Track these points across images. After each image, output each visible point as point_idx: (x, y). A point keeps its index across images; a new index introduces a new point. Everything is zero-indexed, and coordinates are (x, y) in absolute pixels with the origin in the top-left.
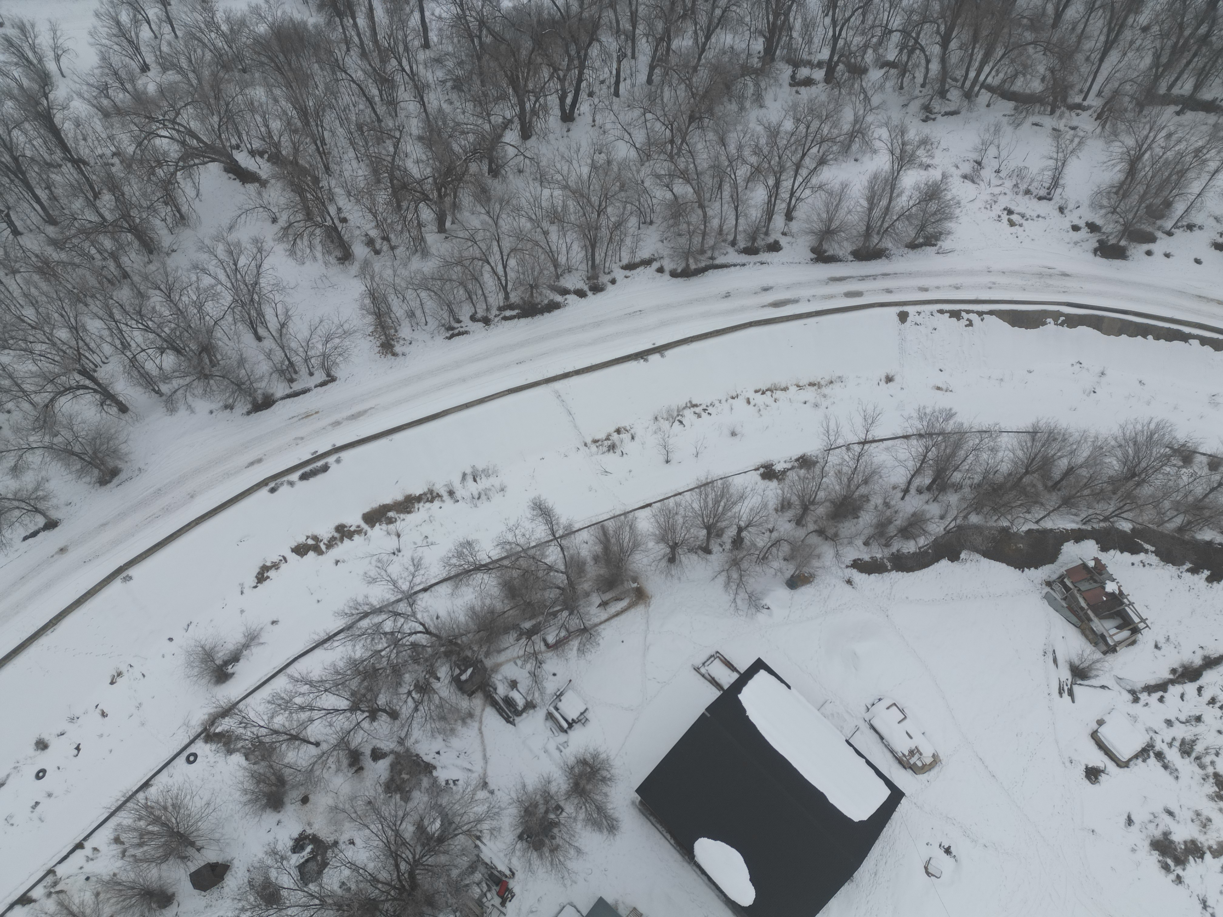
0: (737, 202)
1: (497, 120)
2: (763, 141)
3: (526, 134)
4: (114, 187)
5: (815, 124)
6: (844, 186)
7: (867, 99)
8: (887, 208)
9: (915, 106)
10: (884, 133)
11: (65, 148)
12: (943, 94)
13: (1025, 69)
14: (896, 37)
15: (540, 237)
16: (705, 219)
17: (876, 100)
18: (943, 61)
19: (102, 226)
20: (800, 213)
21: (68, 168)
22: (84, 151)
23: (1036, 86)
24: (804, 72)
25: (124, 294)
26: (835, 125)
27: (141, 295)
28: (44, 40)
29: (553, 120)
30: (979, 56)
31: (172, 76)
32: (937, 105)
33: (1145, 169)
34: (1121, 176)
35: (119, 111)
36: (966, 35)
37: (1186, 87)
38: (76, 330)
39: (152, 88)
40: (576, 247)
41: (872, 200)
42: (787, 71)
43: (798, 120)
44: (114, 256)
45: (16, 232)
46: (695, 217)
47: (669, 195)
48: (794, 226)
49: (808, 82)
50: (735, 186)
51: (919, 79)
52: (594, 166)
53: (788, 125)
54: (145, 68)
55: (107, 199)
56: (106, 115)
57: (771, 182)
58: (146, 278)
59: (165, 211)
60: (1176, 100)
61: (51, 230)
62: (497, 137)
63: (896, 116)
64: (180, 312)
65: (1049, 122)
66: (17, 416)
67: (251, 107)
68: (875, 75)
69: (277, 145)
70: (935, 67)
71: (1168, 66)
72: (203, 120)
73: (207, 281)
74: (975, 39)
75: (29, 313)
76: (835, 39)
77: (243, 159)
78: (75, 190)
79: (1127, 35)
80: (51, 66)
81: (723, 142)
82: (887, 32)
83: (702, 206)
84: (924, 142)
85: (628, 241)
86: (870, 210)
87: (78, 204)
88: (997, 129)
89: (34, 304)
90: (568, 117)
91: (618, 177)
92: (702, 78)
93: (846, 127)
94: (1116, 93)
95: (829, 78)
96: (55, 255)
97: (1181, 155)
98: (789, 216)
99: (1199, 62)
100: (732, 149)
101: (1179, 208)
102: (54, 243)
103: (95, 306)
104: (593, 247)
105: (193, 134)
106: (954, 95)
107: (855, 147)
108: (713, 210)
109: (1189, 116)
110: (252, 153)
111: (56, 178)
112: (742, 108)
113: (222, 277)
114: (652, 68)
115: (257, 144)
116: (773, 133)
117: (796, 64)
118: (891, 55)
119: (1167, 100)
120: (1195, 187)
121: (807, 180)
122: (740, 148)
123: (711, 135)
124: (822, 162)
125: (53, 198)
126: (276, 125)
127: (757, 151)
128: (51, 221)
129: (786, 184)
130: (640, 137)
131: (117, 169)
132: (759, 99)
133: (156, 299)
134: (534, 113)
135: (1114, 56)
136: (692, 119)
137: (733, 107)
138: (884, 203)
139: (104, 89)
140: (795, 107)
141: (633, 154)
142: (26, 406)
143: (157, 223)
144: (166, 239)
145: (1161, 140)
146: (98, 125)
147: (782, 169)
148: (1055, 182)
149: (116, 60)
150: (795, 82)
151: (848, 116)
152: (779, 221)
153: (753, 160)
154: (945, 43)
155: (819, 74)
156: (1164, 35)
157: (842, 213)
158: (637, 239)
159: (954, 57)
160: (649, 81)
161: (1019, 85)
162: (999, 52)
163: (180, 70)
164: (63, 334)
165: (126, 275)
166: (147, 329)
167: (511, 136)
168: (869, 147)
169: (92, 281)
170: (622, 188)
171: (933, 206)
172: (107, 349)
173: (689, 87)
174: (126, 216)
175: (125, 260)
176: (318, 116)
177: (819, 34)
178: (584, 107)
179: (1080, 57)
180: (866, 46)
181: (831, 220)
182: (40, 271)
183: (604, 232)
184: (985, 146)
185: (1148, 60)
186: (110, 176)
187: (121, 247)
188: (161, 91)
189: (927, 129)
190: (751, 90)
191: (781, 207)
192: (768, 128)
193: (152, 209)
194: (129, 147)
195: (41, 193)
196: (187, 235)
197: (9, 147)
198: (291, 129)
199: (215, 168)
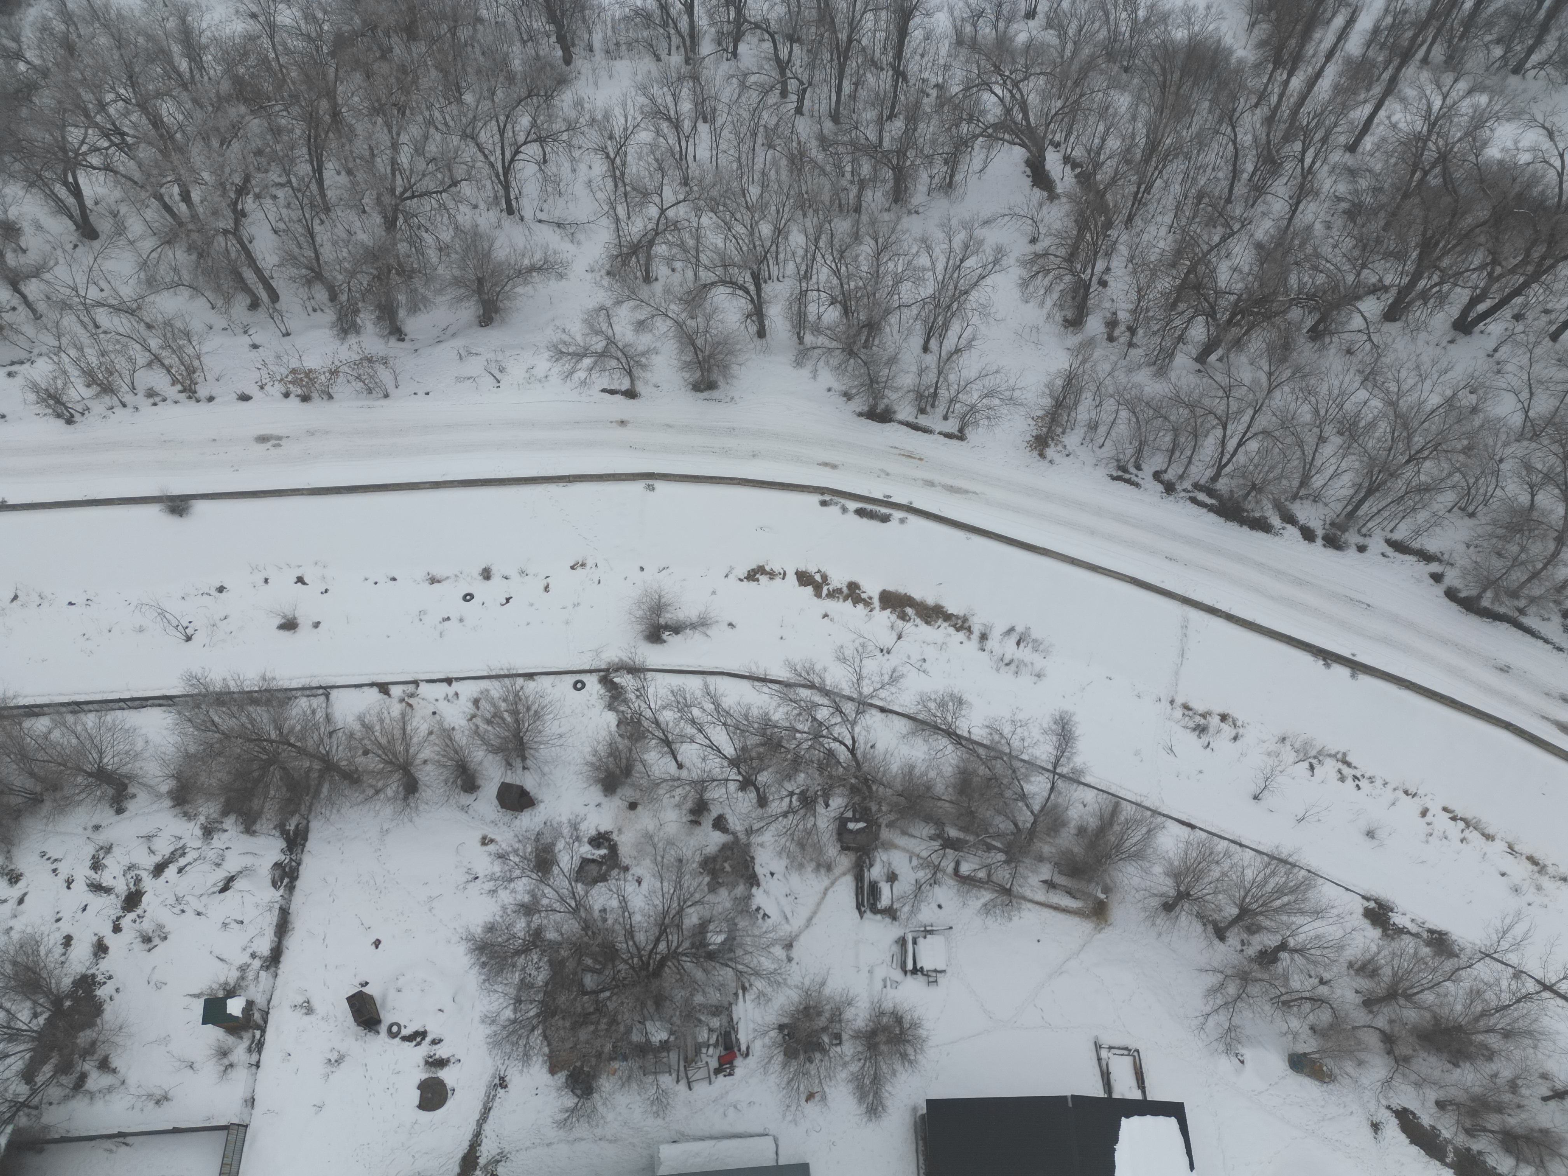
1: (1370, 277)
3: (1391, 315)
4: (913, 117)
11: (899, 55)
15: (1310, 439)
19: (874, 150)
21: (887, 76)
22: (912, 68)
25: (842, 226)
27: (856, 237)
29: (1442, 319)
31: (1051, 37)
35: (974, 45)
38: (779, 232)
39: (1022, 38)
40: (1347, 479)
44: (862, 185)
45: (799, 111)
46: (1539, 549)
47: (1524, 499)
52: (1450, 402)
54: (1031, 14)
55: (898, 125)
56: (960, 42)
58: (873, 222)
59: (940, 168)
61: (828, 125)
62: (1354, 296)
64: (876, 275)
66: (677, 278)
67: (1104, 111)
69: (1098, 166)
72: (1045, 96)
73: (924, 260)
75: (754, 191)
77: (1053, 161)
78: (878, 100)
85: (1422, 516)
87: (870, 115)
89: (764, 186)
90: (1464, 325)
91: (1472, 435)
96: (815, 152)
102: (822, 140)
103: (811, 222)
104: (1370, 492)
105: (1024, 108)
110: (1067, 160)
111: (870, 79)
113: (940, 267)
115: (1078, 153)
125: (853, 97)
126: (1114, 144)
128: (835, 118)
130: (1543, 405)
131: (928, 104)
133: (866, 249)
134: (1424, 296)
139: (977, 15)
141: (1517, 420)
142: (690, 274)
143: (924, 176)
144: (919, 195)
146: (944, 48)
158: (1436, 521)
163: (1063, 35)
164: (766, 229)
165: (858, 210)
166: (837, 273)
167: (1371, 307)
169: (826, 197)
170: (1467, 451)
172: (791, 268)
174: (901, 153)
175: (868, 194)
176: (1166, 159)
178: (1496, 328)
182: (792, 159)
183: (1399, 486)
186: (918, 105)
187: (874, 179)
188: (1029, 46)
193: (929, 159)
194: (955, 89)
195: (847, 87)
196: (940, 206)
197: (854, 26)
198: (1126, 156)
199: (1019, 153)
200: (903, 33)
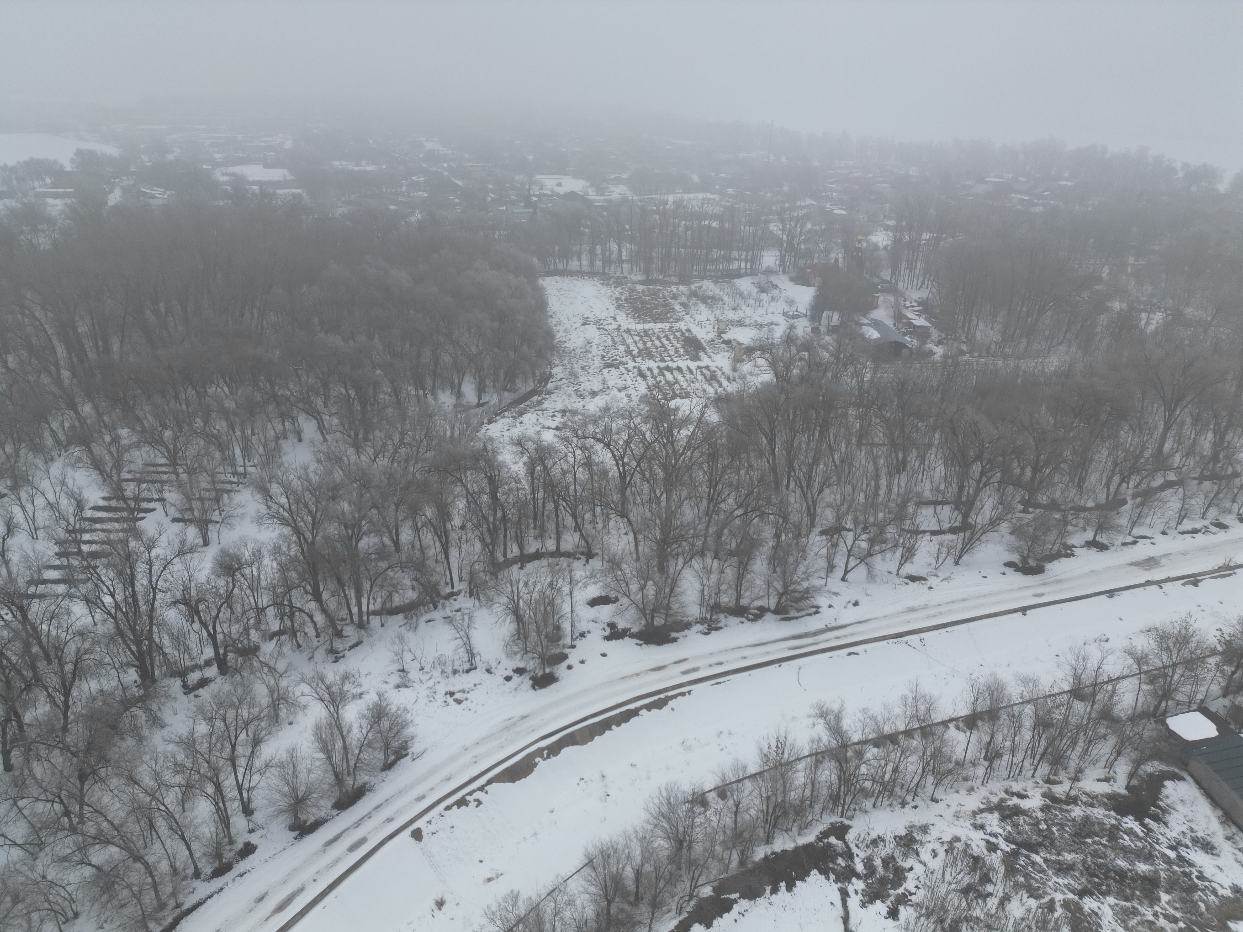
0: (179, 830)
2: (181, 757)
5: (231, 715)
6: (292, 752)
7: (272, 670)
8: (345, 748)
9: (320, 654)
10: (305, 688)
12: (339, 634)
13: (395, 587)
14: (271, 612)
16: (149, 869)
17: (281, 666)
18: (324, 611)
20: (259, 800)
23: (411, 595)
24: (194, 677)
26: (252, 705)
30: (352, 594)
32: (339, 645)
33: (527, 614)
34: (514, 626)
36: (332, 585)
37: (514, 550)
41: (326, 749)
42: (177, 683)
43: (210, 720)
48: (258, 817)
49: (204, 683)
50: (170, 815)
51: (311, 632)
53: (202, 728)
57: (210, 789)
60: (514, 561)
63: (308, 670)
65: (437, 615)
68: (268, 648)
70: (319, 618)
71: (494, 543)
74: (341, 584)
76: (212, 637)
79: (453, 536)
81: (133, 780)
82: (260, 611)
83: (138, 858)
84: (346, 677)
86: (329, 758)
88: (401, 639)
92: (77, 733)
93: (265, 701)
94: (472, 574)
95: (224, 668)
97: (542, 592)
98: (248, 811)
99: (511, 533)
100: (148, 782)
101: (566, 626)
106: (349, 631)
107: (283, 713)
109: (529, 567)
112: (140, 739)
116: (189, 743)
117: (182, 674)
118: (275, 626)
119: (509, 563)
120: (566, 608)
121: (249, 767)
122: (157, 776)
123: (115, 782)
124: (256, 742)
127: (178, 768)
129: (228, 783)
132: (156, 722)
135: (454, 553)
136: (82, 777)
137: (130, 742)
138: (339, 744)
140: (200, 710)
145: (523, 590)
147: (216, 771)
148: (471, 654)
150: (188, 689)
151: (261, 692)
152: (239, 822)
153: (179, 779)
154: (317, 596)
155: (212, 671)
156: (477, 526)
157: (303, 776)
159: (332, 604)
160: (8, 768)
161: (397, 601)
162: (367, 585)
168: (295, 706)
171: (385, 724)
173: (66, 748)
177: (193, 641)
179: (430, 563)
180: (247, 630)
181: (295, 790)
184: (399, 656)
185: (478, 546)
189: (342, 667)
190: (142, 717)
191: (234, 807)
192: (180, 742)
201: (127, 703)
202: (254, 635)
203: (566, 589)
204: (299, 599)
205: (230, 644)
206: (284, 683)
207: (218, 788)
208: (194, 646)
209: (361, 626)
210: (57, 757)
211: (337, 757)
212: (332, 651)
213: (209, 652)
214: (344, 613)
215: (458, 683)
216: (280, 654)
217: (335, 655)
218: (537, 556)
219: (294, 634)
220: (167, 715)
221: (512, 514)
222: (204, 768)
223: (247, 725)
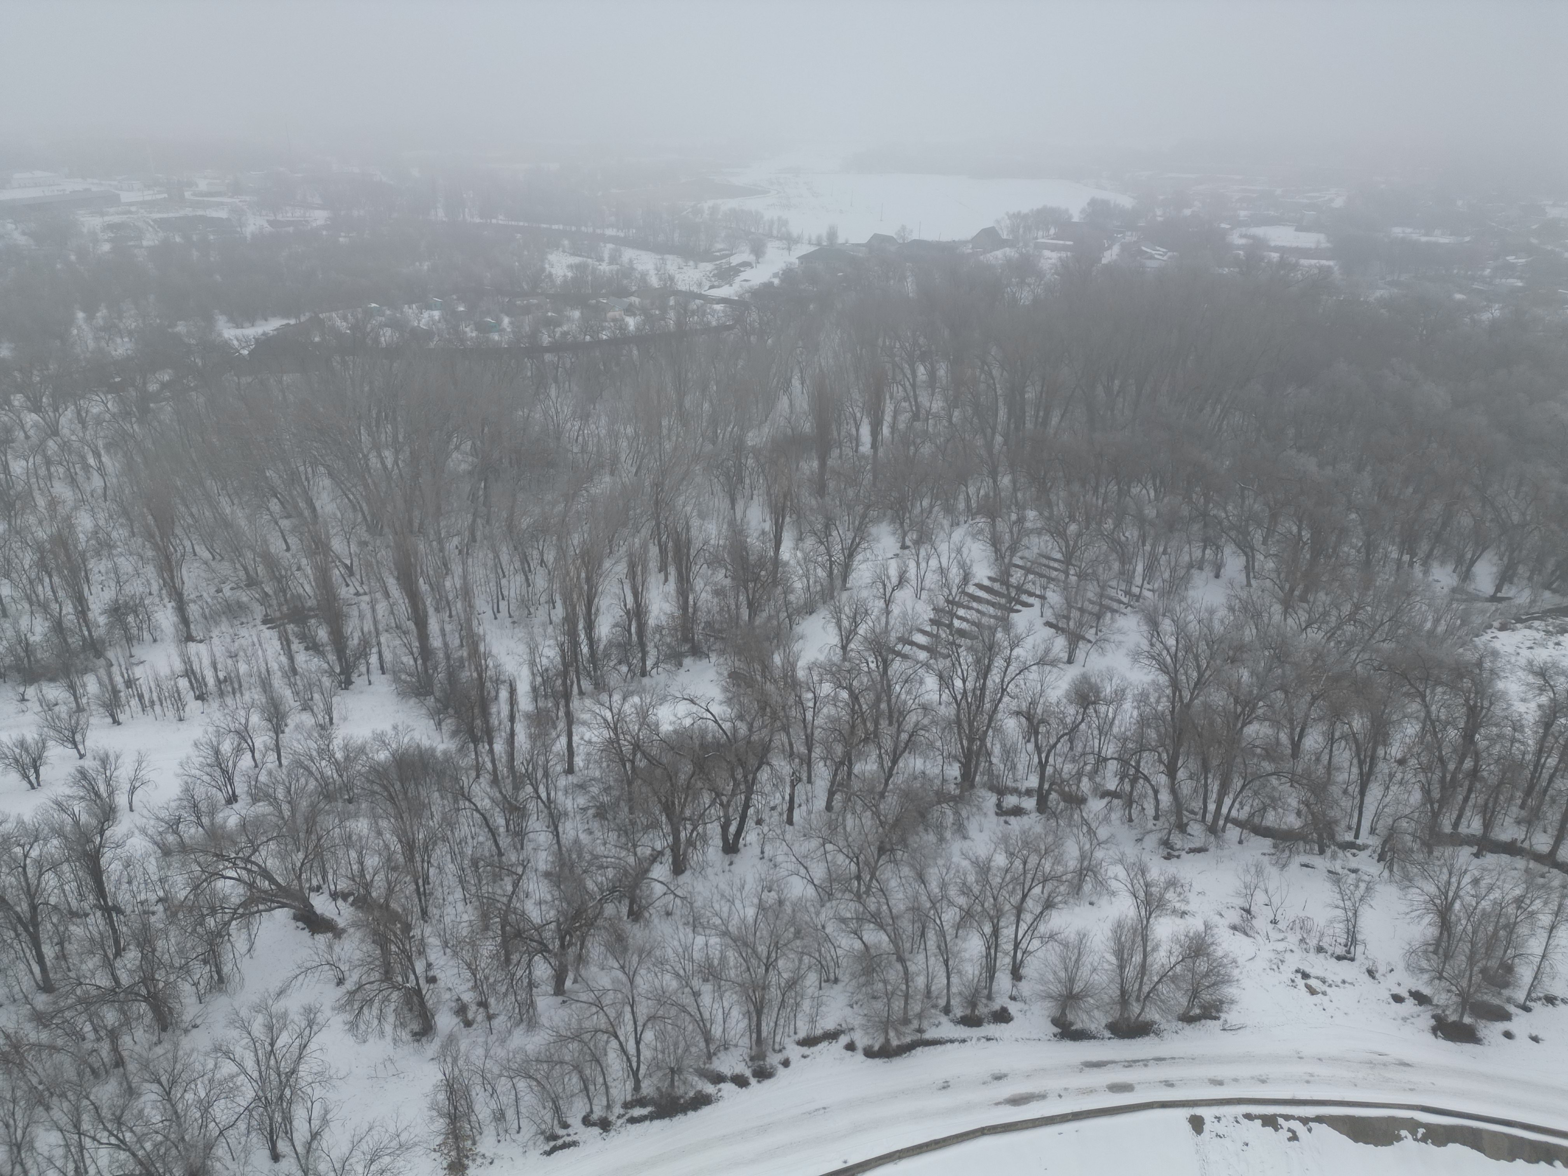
0: (946, 954)
1: (644, 851)
2: (971, 878)
3: (678, 868)
4: (146, 940)
5: (1033, 860)
6: (1082, 937)
7: (1092, 833)
8: (1143, 966)
9: (1151, 841)
10: (1119, 871)
11: (101, 893)
12: (1182, 828)
13: (1274, 802)
14: (1113, 766)
15: (687, 1000)
16: (907, 977)
17: (1103, 833)
18: (1174, 791)
19: (112, 993)
20: (1030, 969)
21: (96, 921)
22: (123, 897)
23: (1292, 821)
24: (1011, 801)
25: (107, 1091)
26: (1058, 861)
27: (131, 1092)
28: (123, 773)
29: (713, 851)
30: (1215, 787)
31: (262, 808)
32: (1177, 840)
33: (1462, 925)
34: (1432, 932)
35: (184, 848)
36: (1194, 765)
37: (1474, 825)
39: (233, 822)
40: (736, 1014)
41: (1121, 956)
42: (992, 799)
43: (1011, 855)
44: (113, 1035)
46: (894, 974)
47: (858, 945)
48: (1025, 987)
49: (1018, 811)
50: (942, 933)
51: (1150, 811)
52: (761, 907)
53: (1000, 860)
54: (232, 799)
55: (132, 956)
56: (166, 852)
57: (988, 929)
58: (145, 1065)
59: (201, 972)
60: (1469, 840)
61: (41, 1001)
62: (642, 872)
63: (1131, 852)
64: (175, 1117)
65: (1321, 863)
67: (348, 841)
68: (1096, 805)
69: (368, 886)
70: (1165, 798)
71: (1443, 801)
72: (283, 856)
73: (228, 1068)
74: (1206, 768)
76: (1042, 766)
77: (321, 904)
78: (94, 945)
79: (1383, 768)
80: (121, 800)
81: (921, 878)
82: (1101, 760)
83: (901, 960)
84: (1172, 883)
85: (806, 1005)
86: (1121, 967)
87: (92, 963)
88: (1259, 871)
90: (731, 848)
91: (792, 921)
92: (890, 804)
93: (1073, 864)
94: (1393, 831)
95: (1042, 806)
96: (33, 1034)
97: (1499, 905)
98: (1016, 975)
99: (1477, 800)
100: (934, 887)
101: (1525, 974)
102: (40, 1019)
104: (759, 1013)
105: (266, 874)
106: (1195, 828)
107: (1087, 887)
108: (918, 962)
109: (1490, 859)
110: (334, 896)
111: (76, 930)
112: (942, 839)
113: (250, 1064)
114: (831, 794)
115: (343, 885)
116: (983, 869)
117: (1001, 791)
118: (1112, 784)
119: (1457, 840)
120: (1535, 946)
121: (1033, 927)
122: (943, 886)
123: (906, 871)
124: (1049, 905)
125: (62, 956)
126: (372, 861)
127: (965, 890)
128: (47, 987)
129: (1007, 932)
130: (819, 872)
131: (158, 920)
132: (960, 829)
133: (149, 1097)
134: (690, 843)
135: (1375, 791)
136: (881, 850)
137: (932, 838)
138: (1137, 959)
139: (174, 825)
140: (1005, 839)
141: (811, 892)
143: (186, 988)
144: (190, 1010)
145: (1468, 889)
146: (152, 867)
147: (1000, 914)
148: (1352, 938)
149: (200, 792)
150: (1001, 811)
151: (1071, 851)
152: (1003, 981)
153: (962, 901)
154: (1171, 772)
155: (1030, 803)
156: (1426, 769)
157: (1084, 972)
158: (818, 1003)
159: (1186, 788)
160: (829, 807)
161: (1271, 819)
162: (1237, 783)
163: (273, 801)
165: (119, 1062)
166: (122, 1145)
167: (660, 871)
168: (1104, 888)
169: (70, 1073)
170: (798, 934)
171: (1202, 966)
173: (877, 814)
174: (148, 979)
175: (126, 1040)
176: (426, 851)
177: (1022, 762)
178: (751, 837)
179: (1335, 791)
180: (1079, 775)
181: (1072, 980)
183: (774, 993)
184: (1249, 891)
185: (1416, 796)
186: (146, 927)
187: (126, 1022)
188: (243, 826)
189: (1172, 868)
190: (950, 818)
191: (1004, 962)
192: (976, 863)
193: (185, 969)
194: (181, 892)
195: (49, 951)
196: (220, 1005)
197: (31, 893)
198: (390, 864)
199: (282, 915)
200: (96, 873)
201: (942, 797)
202: (1086, 785)
203: (1546, 919)
204: (1149, 764)
205: (1058, 782)
206: (1099, 854)
207: (996, 933)
208: (1021, 768)
209: (1213, 830)
210: (868, 819)
211: (1131, 972)
212: (1166, 843)
213: (1033, 782)
214: (1197, 805)
215: (1318, 966)
216: (1107, 819)
217: (1169, 852)
218: (1511, 849)
219: (1129, 802)
220: (972, 828)
221: (1490, 771)
222: (989, 903)
223: (1045, 880)
